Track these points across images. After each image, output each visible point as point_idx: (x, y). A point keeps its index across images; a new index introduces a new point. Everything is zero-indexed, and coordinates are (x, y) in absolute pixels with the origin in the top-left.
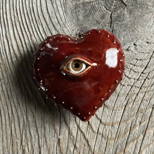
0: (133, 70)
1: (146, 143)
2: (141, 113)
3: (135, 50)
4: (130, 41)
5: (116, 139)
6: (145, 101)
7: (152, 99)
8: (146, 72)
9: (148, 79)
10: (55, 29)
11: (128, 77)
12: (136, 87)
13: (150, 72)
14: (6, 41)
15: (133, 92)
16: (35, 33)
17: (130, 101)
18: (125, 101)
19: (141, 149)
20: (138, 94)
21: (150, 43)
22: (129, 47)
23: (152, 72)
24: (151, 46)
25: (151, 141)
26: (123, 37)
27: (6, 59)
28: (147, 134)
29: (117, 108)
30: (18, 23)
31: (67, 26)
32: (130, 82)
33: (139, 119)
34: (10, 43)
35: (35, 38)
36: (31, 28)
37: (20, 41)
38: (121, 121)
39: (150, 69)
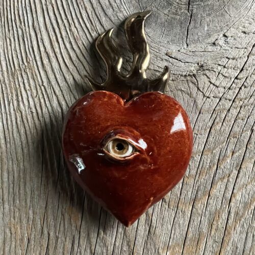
0: (222, 74)
1: (242, 183)
2: (234, 137)
3: (225, 44)
4: (217, 31)
5: (197, 176)
6: (240, 121)
7: (250, 117)
8: (242, 77)
9: (245, 87)
10: (106, 14)
11: (214, 85)
12: (226, 99)
13: (248, 76)
14: (33, 34)
15: (222, 107)
16: (76, 21)
17: (217, 120)
18: (211, 121)
19: (235, 191)
20: (229, 110)
21: (248, 34)
22: (217, 39)
23: (251, 76)
24: (250, 37)
25: (249, 180)
26: (206, 24)
27: (34, 61)
28: (243, 169)
29: (198, 130)
30: (50, 7)
31: (123, 10)
32: (217, 92)
33: (232, 147)
34: (39, 36)
35: (75, 29)
36: (70, 14)
37: (53, 34)
38: (205, 150)
39: (248, 72)
